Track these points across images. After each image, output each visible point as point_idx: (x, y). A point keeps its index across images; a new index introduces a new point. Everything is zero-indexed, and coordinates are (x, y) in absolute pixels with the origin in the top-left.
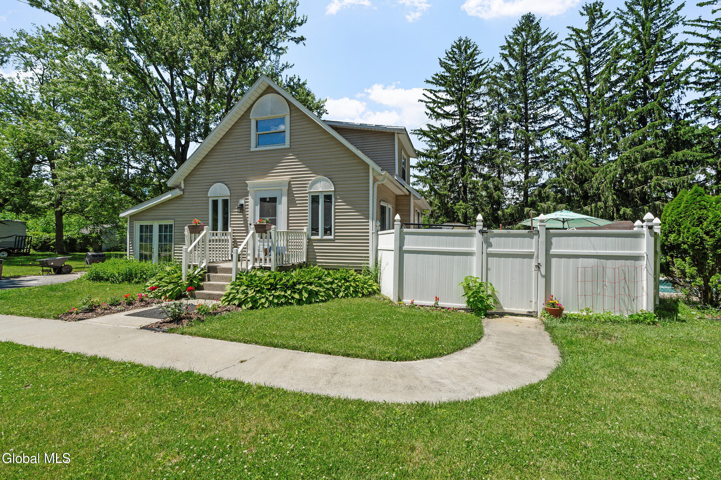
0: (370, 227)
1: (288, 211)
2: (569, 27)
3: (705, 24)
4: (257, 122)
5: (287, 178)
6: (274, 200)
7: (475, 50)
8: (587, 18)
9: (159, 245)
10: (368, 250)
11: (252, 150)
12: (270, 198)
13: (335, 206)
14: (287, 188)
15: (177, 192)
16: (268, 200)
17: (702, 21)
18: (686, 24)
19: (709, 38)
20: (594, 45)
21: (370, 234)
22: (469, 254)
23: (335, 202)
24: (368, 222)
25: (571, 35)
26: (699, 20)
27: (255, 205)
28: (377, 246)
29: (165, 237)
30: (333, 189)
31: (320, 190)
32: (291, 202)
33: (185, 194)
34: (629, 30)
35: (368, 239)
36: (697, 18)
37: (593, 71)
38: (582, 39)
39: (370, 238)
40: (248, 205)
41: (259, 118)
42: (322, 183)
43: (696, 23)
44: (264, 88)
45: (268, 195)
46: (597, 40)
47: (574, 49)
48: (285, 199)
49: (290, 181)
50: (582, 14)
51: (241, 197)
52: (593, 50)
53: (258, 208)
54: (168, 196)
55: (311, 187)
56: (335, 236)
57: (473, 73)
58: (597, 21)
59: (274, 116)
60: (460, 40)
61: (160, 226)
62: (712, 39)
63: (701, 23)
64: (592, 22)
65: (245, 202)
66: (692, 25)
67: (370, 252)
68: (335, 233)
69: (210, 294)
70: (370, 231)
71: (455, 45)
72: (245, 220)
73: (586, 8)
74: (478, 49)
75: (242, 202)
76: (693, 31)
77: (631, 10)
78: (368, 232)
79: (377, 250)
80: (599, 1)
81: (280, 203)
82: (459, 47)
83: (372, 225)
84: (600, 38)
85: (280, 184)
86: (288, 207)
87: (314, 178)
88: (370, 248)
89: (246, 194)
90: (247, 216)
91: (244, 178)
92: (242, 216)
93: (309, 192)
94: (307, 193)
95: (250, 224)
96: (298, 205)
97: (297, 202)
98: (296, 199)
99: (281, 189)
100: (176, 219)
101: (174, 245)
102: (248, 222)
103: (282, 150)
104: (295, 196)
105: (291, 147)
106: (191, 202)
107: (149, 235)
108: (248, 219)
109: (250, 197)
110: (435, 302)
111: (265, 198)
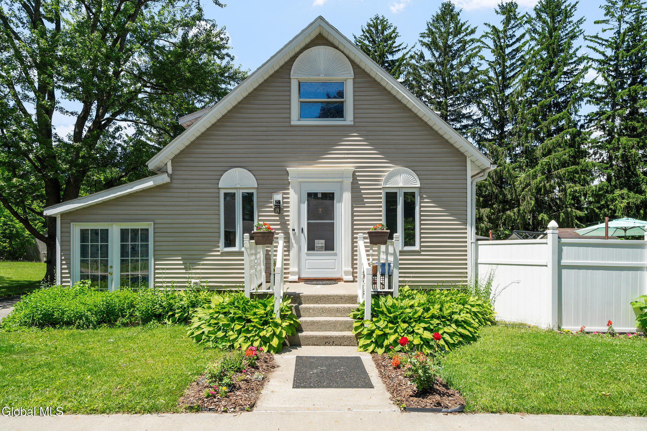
0: (468, 235)
1: (353, 212)
2: (486, 24)
3: (600, 41)
4: (299, 83)
5: (351, 167)
6: (329, 196)
7: (394, 32)
8: (503, 17)
9: (122, 261)
10: (466, 264)
11: (293, 123)
12: (323, 194)
13: (421, 207)
14: (351, 180)
15: (163, 179)
16: (320, 196)
17: (598, 38)
18: (586, 39)
19: (604, 55)
20: (508, 46)
21: (468, 244)
22: (640, 269)
23: (421, 202)
24: (466, 229)
25: (487, 33)
26: (596, 37)
27: (300, 202)
28: (477, 259)
29: (134, 248)
30: (419, 185)
31: (401, 185)
32: (357, 200)
33: (175, 181)
34: (537, 36)
35: (466, 251)
36: (595, 34)
37: (508, 73)
38: (499, 38)
39: (468, 249)
40: (288, 203)
41: (304, 77)
42: (403, 176)
43: (593, 39)
44: (313, 36)
45: (320, 189)
46: (511, 42)
47: (490, 48)
48: (347, 196)
49: (354, 172)
50: (497, 12)
51: (276, 190)
52: (508, 51)
53: (304, 207)
54: (149, 183)
55: (387, 181)
56: (421, 246)
57: (390, 58)
58: (513, 22)
59: (330, 78)
60: (377, 18)
61: (124, 233)
62: (607, 57)
63: (597, 40)
64: (507, 22)
65: (283, 198)
66: (591, 41)
67: (469, 266)
68: (421, 242)
69: (327, 337)
70: (468, 240)
71: (372, 23)
72: (284, 224)
73: (502, 7)
74: (397, 31)
75: (278, 197)
76: (594, 47)
77: (539, 16)
78: (466, 242)
79: (477, 264)
80: (513, 1)
81: (340, 201)
82: (376, 26)
83: (471, 232)
84: (514, 40)
85: (341, 174)
86: (353, 207)
87: (393, 168)
88: (468, 262)
89: (284, 186)
90: (286, 218)
91: (283, 164)
92: (278, 218)
93: (383, 188)
94: (380, 189)
95: (294, 230)
96: (366, 205)
97: (365, 200)
98: (364, 196)
99: (342, 182)
100: (157, 221)
101: (155, 260)
102: (289, 227)
103: (341, 128)
104: (362, 191)
105: (356, 124)
106: (186, 195)
107: (101, 245)
108: (287, 223)
109: (291, 191)
110: (607, 328)
111: (315, 194)
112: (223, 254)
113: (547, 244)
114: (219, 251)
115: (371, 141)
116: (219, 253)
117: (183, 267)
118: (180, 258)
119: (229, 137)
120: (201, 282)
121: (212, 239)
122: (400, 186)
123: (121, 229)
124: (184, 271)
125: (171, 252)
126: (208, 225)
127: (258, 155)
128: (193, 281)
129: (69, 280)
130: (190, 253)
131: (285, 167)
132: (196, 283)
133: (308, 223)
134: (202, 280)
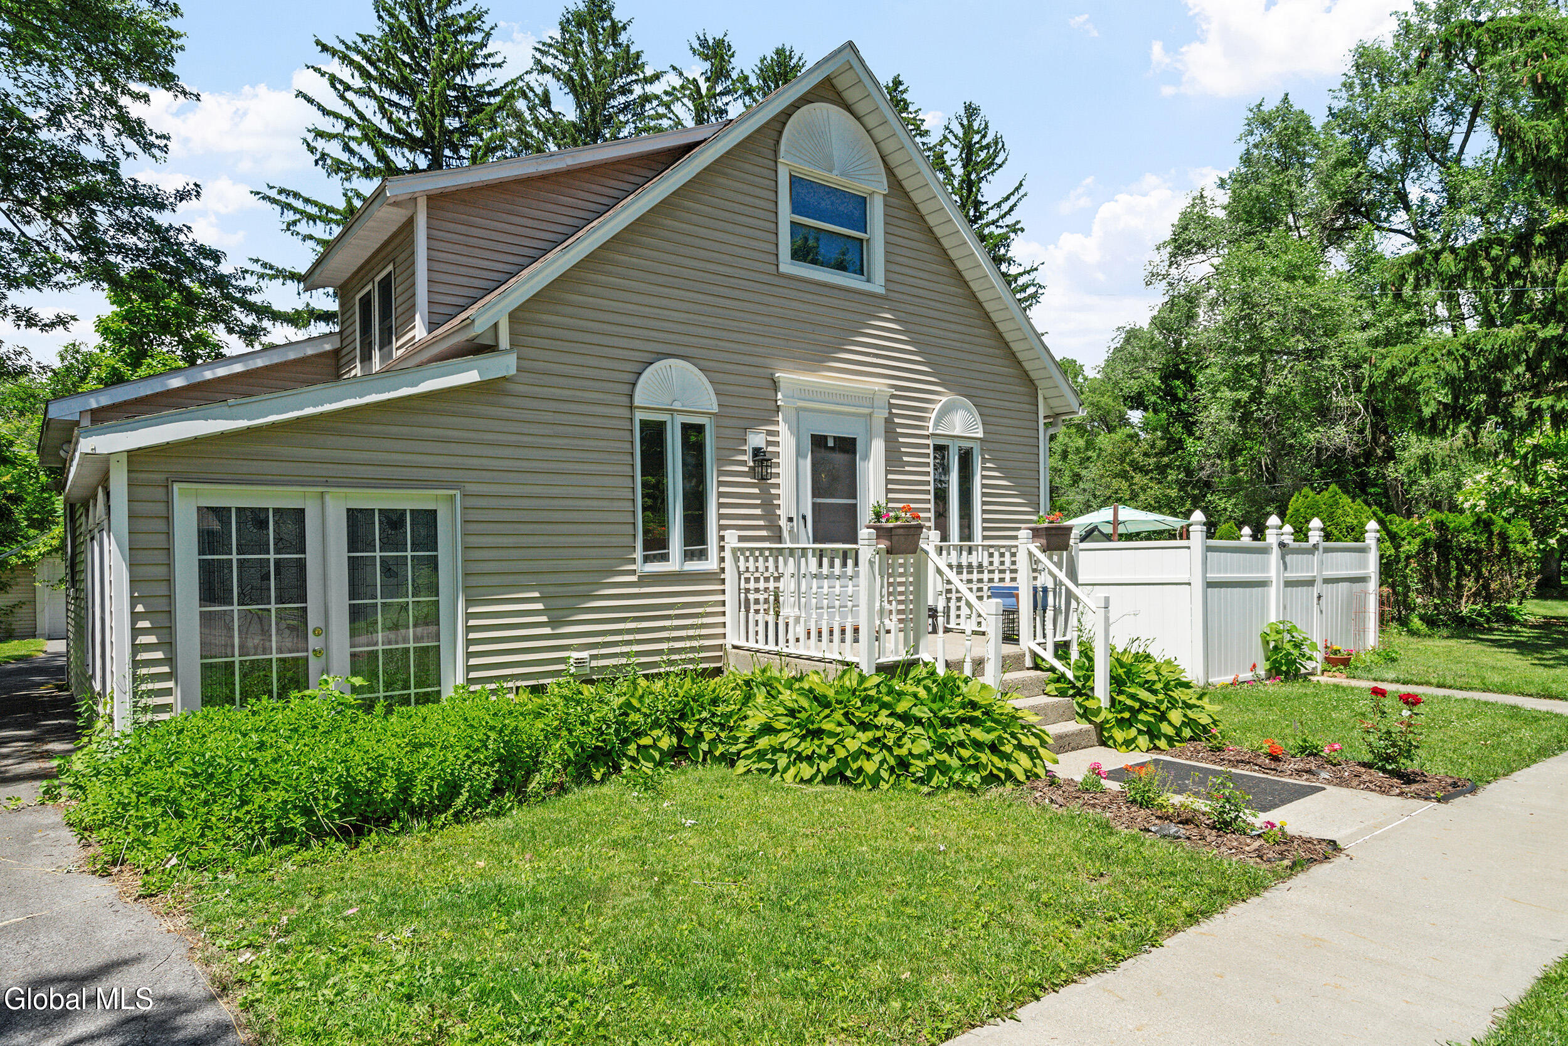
1: (888, 481)
4: (793, 178)
6: (847, 446)
9: (353, 609)
11: (782, 270)
12: (837, 439)
14: (884, 414)
15: (508, 366)
16: (832, 443)
22: (1263, 584)
23: (981, 469)
27: (799, 454)
29: (390, 569)
30: (980, 435)
31: (957, 432)
32: (893, 459)
40: (777, 454)
41: (801, 168)
42: (960, 414)
45: (832, 430)
48: (878, 447)
49: (890, 397)
51: (754, 423)
53: (807, 464)
54: (466, 375)
55: (937, 422)
59: (847, 182)
61: (357, 519)
65: (768, 443)
72: (769, 506)
75: (757, 439)
81: (866, 457)
85: (870, 399)
86: (887, 472)
87: (945, 396)
89: (768, 414)
90: (773, 491)
91: (768, 361)
92: (756, 491)
93: (932, 434)
94: (928, 437)
95: (791, 520)
96: (907, 468)
97: (905, 459)
98: (903, 450)
99: (870, 415)
100: (471, 488)
101: (469, 602)
102: (778, 512)
103: (865, 298)
104: (901, 440)
105: (891, 294)
106: (549, 417)
107: (278, 562)
108: (775, 502)
109: (782, 427)
110: (1251, 674)
111: (825, 438)
112: (646, 579)
113: (1189, 548)
114: (634, 572)
115: (915, 336)
116: (634, 578)
117: (544, 619)
118: (537, 594)
119: (653, 277)
120: (593, 657)
121: (614, 541)
122: (955, 433)
123: (348, 510)
124: (547, 631)
125: (511, 579)
126: (605, 503)
127: (719, 334)
128: (576, 655)
129: (170, 684)
130: (561, 578)
131: (770, 371)
132: (579, 662)
133: (814, 504)
134: (595, 652)
